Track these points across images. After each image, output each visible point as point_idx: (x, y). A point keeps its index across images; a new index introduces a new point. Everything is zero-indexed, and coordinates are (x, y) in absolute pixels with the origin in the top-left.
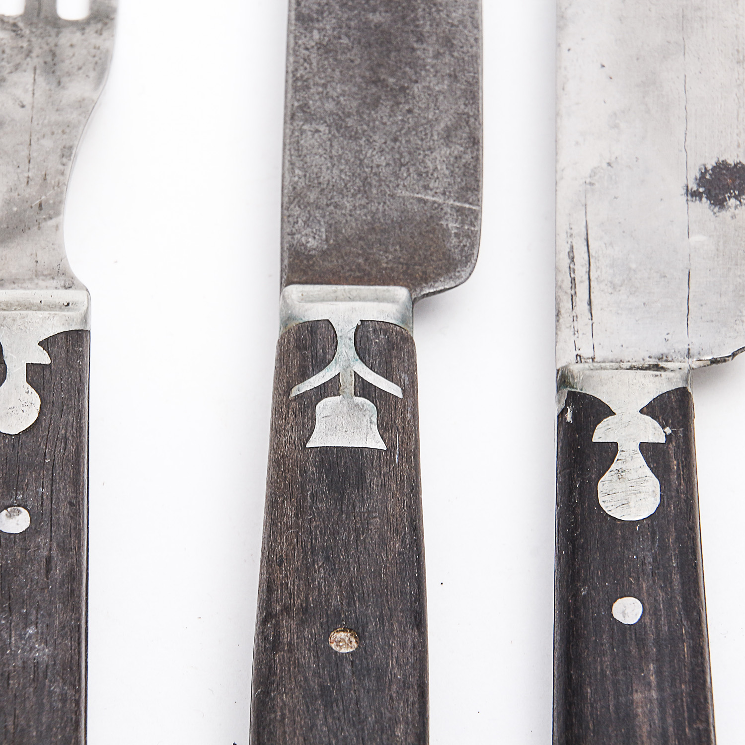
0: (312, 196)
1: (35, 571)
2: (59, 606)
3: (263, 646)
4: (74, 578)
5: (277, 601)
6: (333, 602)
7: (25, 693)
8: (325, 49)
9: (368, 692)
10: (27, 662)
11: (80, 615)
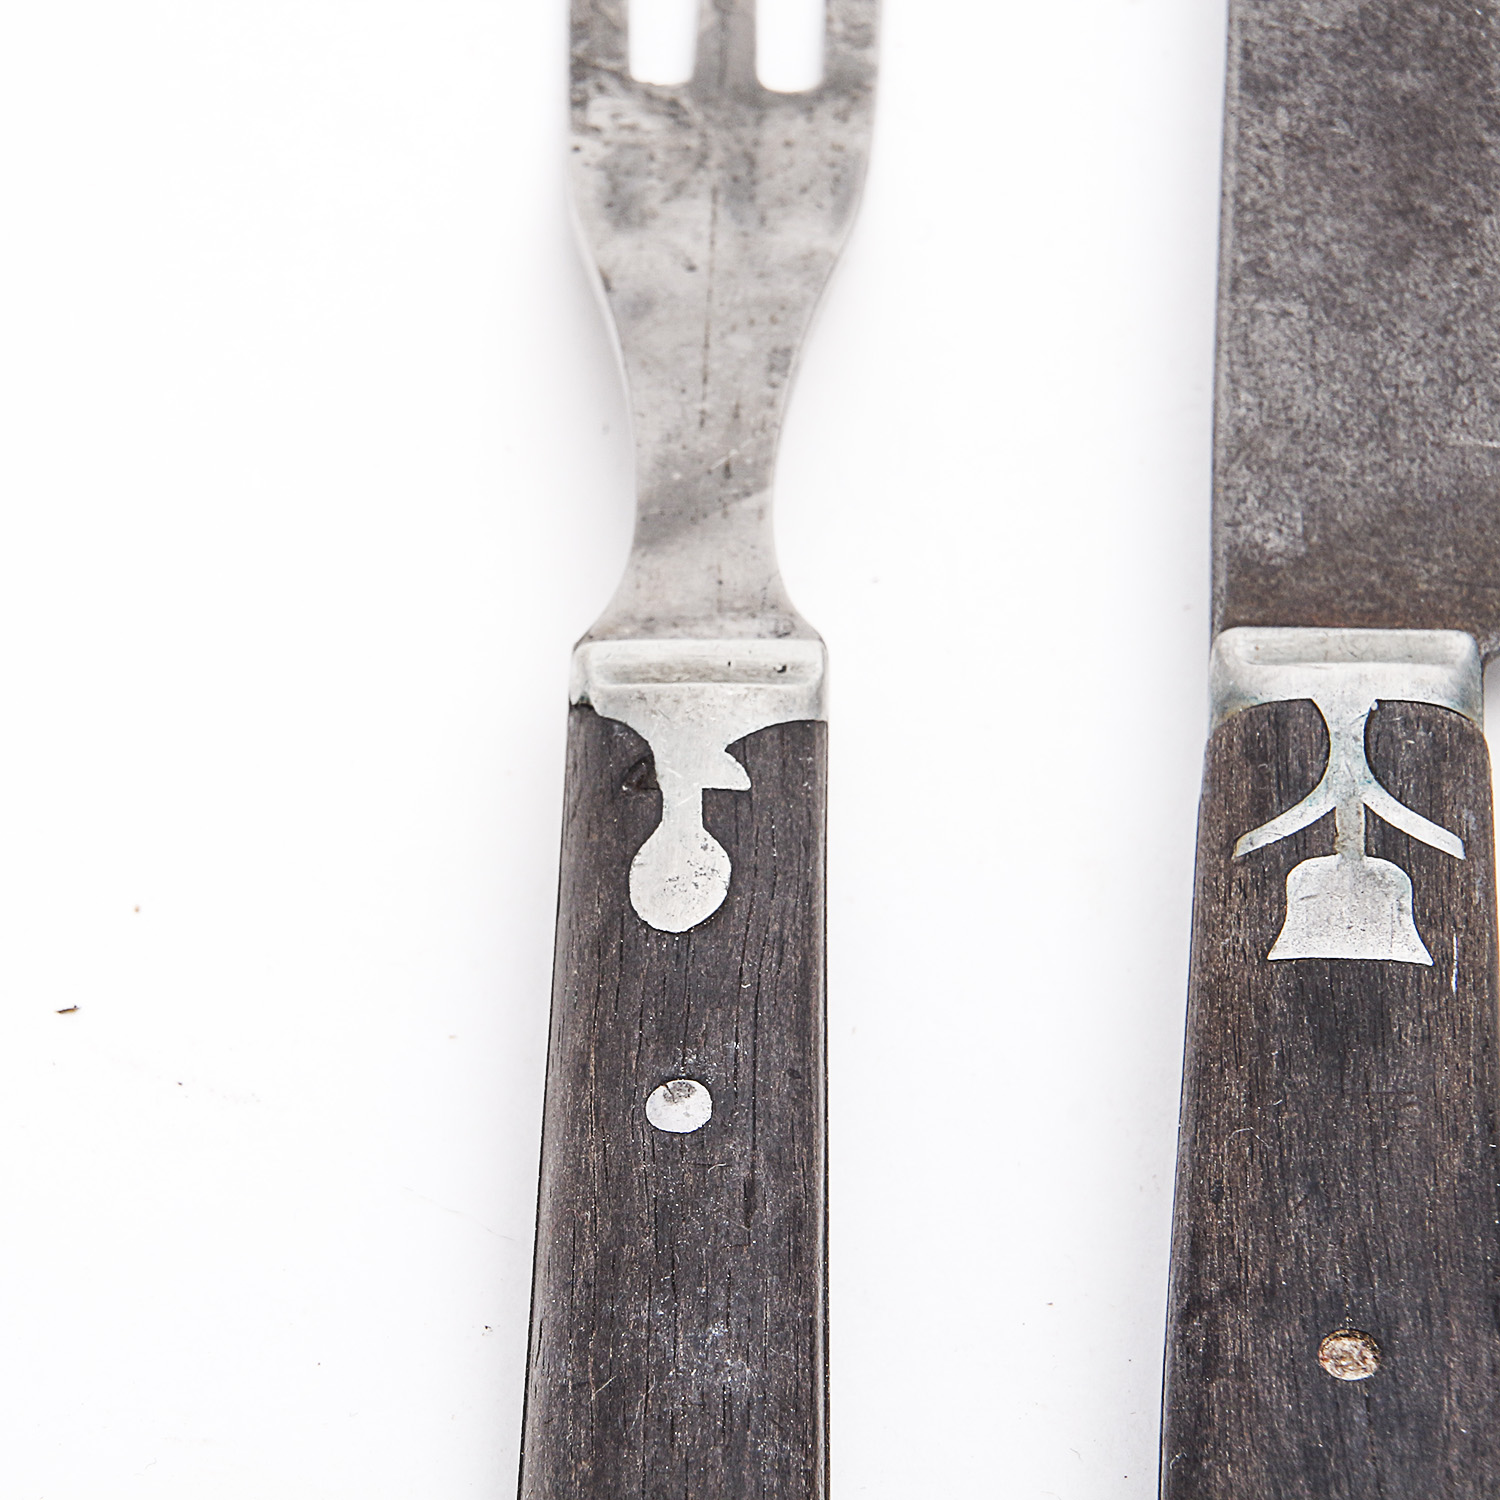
0: (1275, 447)
1: (722, 1208)
2: (772, 1280)
3: (1184, 1365)
4: (801, 1225)
5: (1212, 1275)
6: (1327, 1277)
7: (706, 1458)
8: (1300, 145)
9: (1401, 1463)
10: (708, 1394)
11: (814, 1299)
